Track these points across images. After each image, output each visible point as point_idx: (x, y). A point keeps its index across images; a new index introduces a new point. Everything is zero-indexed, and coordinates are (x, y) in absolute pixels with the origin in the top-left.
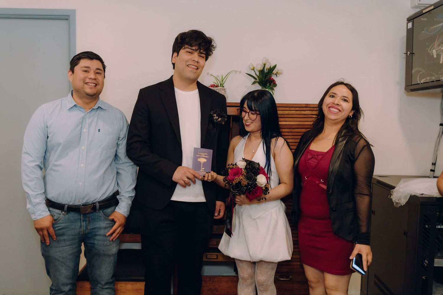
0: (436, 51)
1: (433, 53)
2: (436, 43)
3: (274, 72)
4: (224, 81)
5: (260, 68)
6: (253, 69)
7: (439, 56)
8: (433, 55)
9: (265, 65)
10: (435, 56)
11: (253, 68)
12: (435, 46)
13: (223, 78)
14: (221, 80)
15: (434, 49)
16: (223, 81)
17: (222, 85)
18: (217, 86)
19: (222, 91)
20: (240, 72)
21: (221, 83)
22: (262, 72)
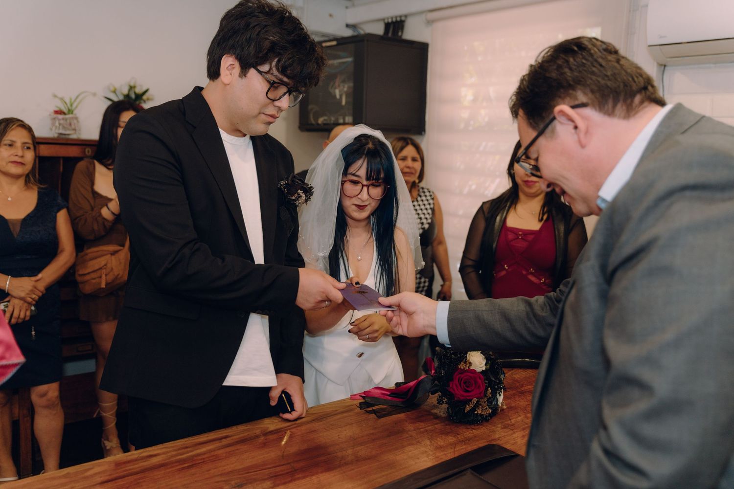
0: (340, 91)
1: (335, 93)
2: (338, 81)
3: (145, 97)
4: (74, 106)
5: (126, 91)
6: (115, 92)
7: (341, 96)
8: (335, 96)
9: (131, 88)
10: (338, 97)
11: (112, 89)
12: (337, 84)
13: (73, 100)
14: (69, 105)
15: (335, 88)
16: (71, 105)
17: (70, 111)
18: (64, 113)
19: (75, 121)
20: (94, 94)
21: (70, 108)
22: (127, 96)
